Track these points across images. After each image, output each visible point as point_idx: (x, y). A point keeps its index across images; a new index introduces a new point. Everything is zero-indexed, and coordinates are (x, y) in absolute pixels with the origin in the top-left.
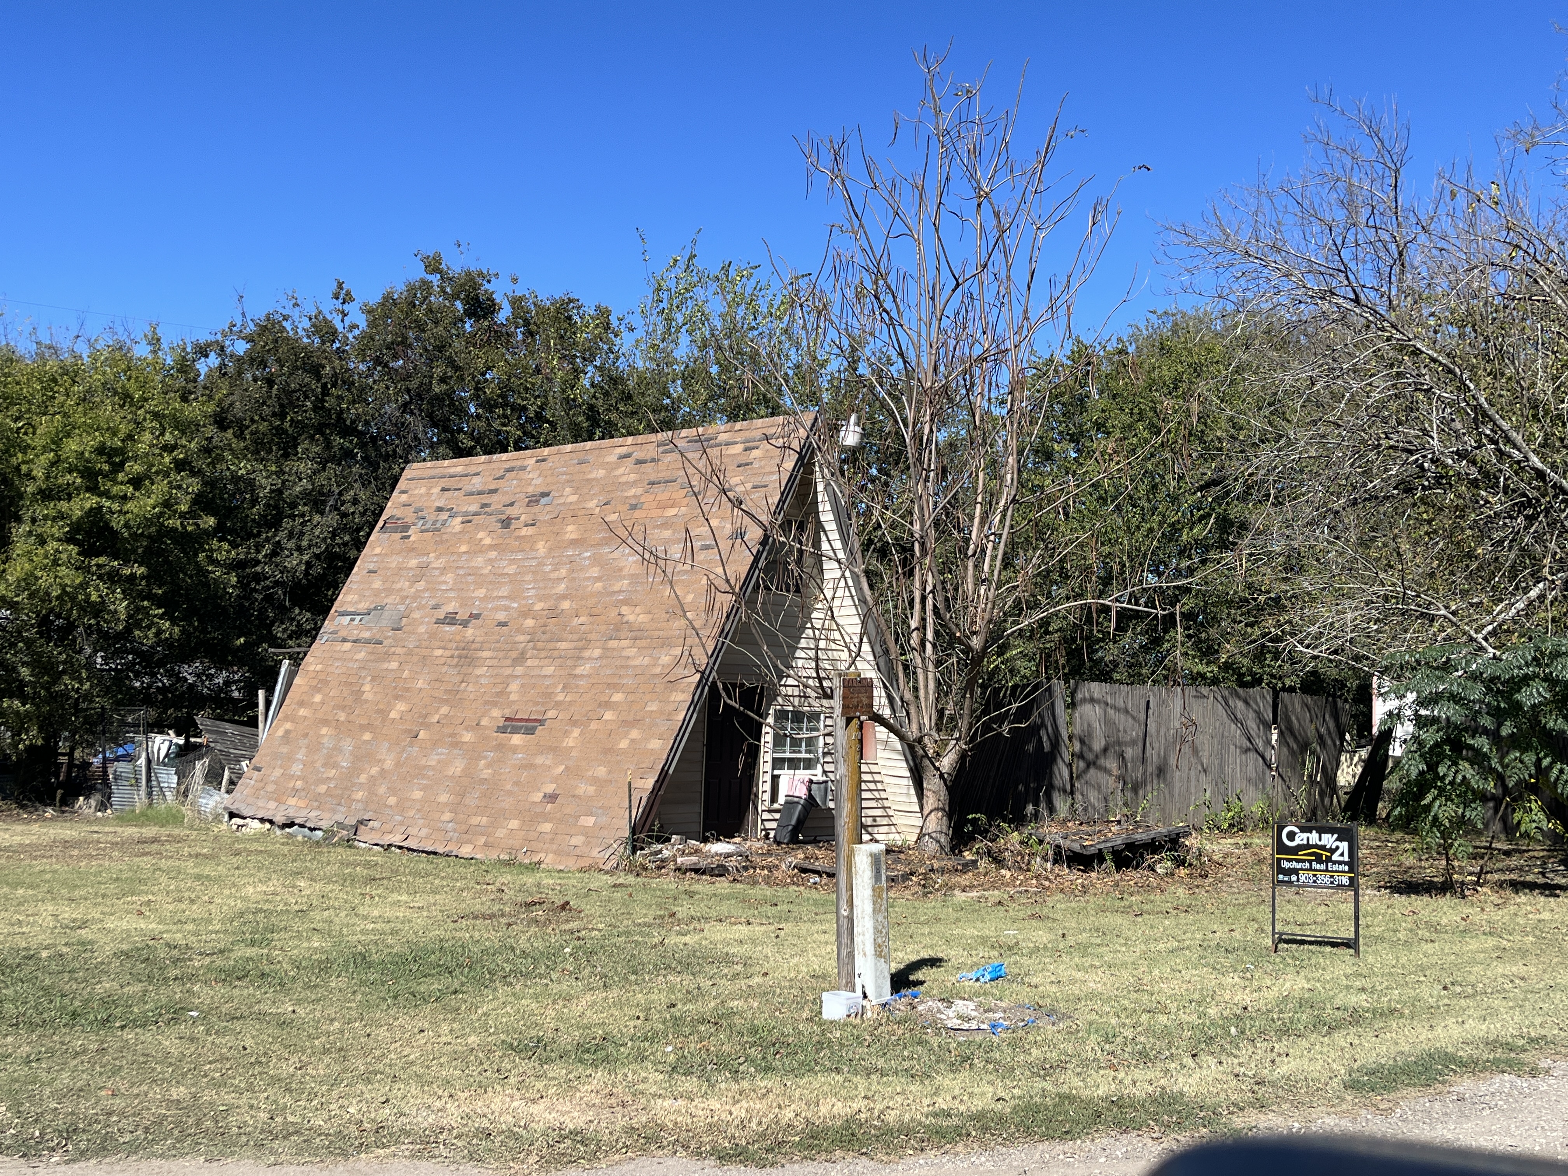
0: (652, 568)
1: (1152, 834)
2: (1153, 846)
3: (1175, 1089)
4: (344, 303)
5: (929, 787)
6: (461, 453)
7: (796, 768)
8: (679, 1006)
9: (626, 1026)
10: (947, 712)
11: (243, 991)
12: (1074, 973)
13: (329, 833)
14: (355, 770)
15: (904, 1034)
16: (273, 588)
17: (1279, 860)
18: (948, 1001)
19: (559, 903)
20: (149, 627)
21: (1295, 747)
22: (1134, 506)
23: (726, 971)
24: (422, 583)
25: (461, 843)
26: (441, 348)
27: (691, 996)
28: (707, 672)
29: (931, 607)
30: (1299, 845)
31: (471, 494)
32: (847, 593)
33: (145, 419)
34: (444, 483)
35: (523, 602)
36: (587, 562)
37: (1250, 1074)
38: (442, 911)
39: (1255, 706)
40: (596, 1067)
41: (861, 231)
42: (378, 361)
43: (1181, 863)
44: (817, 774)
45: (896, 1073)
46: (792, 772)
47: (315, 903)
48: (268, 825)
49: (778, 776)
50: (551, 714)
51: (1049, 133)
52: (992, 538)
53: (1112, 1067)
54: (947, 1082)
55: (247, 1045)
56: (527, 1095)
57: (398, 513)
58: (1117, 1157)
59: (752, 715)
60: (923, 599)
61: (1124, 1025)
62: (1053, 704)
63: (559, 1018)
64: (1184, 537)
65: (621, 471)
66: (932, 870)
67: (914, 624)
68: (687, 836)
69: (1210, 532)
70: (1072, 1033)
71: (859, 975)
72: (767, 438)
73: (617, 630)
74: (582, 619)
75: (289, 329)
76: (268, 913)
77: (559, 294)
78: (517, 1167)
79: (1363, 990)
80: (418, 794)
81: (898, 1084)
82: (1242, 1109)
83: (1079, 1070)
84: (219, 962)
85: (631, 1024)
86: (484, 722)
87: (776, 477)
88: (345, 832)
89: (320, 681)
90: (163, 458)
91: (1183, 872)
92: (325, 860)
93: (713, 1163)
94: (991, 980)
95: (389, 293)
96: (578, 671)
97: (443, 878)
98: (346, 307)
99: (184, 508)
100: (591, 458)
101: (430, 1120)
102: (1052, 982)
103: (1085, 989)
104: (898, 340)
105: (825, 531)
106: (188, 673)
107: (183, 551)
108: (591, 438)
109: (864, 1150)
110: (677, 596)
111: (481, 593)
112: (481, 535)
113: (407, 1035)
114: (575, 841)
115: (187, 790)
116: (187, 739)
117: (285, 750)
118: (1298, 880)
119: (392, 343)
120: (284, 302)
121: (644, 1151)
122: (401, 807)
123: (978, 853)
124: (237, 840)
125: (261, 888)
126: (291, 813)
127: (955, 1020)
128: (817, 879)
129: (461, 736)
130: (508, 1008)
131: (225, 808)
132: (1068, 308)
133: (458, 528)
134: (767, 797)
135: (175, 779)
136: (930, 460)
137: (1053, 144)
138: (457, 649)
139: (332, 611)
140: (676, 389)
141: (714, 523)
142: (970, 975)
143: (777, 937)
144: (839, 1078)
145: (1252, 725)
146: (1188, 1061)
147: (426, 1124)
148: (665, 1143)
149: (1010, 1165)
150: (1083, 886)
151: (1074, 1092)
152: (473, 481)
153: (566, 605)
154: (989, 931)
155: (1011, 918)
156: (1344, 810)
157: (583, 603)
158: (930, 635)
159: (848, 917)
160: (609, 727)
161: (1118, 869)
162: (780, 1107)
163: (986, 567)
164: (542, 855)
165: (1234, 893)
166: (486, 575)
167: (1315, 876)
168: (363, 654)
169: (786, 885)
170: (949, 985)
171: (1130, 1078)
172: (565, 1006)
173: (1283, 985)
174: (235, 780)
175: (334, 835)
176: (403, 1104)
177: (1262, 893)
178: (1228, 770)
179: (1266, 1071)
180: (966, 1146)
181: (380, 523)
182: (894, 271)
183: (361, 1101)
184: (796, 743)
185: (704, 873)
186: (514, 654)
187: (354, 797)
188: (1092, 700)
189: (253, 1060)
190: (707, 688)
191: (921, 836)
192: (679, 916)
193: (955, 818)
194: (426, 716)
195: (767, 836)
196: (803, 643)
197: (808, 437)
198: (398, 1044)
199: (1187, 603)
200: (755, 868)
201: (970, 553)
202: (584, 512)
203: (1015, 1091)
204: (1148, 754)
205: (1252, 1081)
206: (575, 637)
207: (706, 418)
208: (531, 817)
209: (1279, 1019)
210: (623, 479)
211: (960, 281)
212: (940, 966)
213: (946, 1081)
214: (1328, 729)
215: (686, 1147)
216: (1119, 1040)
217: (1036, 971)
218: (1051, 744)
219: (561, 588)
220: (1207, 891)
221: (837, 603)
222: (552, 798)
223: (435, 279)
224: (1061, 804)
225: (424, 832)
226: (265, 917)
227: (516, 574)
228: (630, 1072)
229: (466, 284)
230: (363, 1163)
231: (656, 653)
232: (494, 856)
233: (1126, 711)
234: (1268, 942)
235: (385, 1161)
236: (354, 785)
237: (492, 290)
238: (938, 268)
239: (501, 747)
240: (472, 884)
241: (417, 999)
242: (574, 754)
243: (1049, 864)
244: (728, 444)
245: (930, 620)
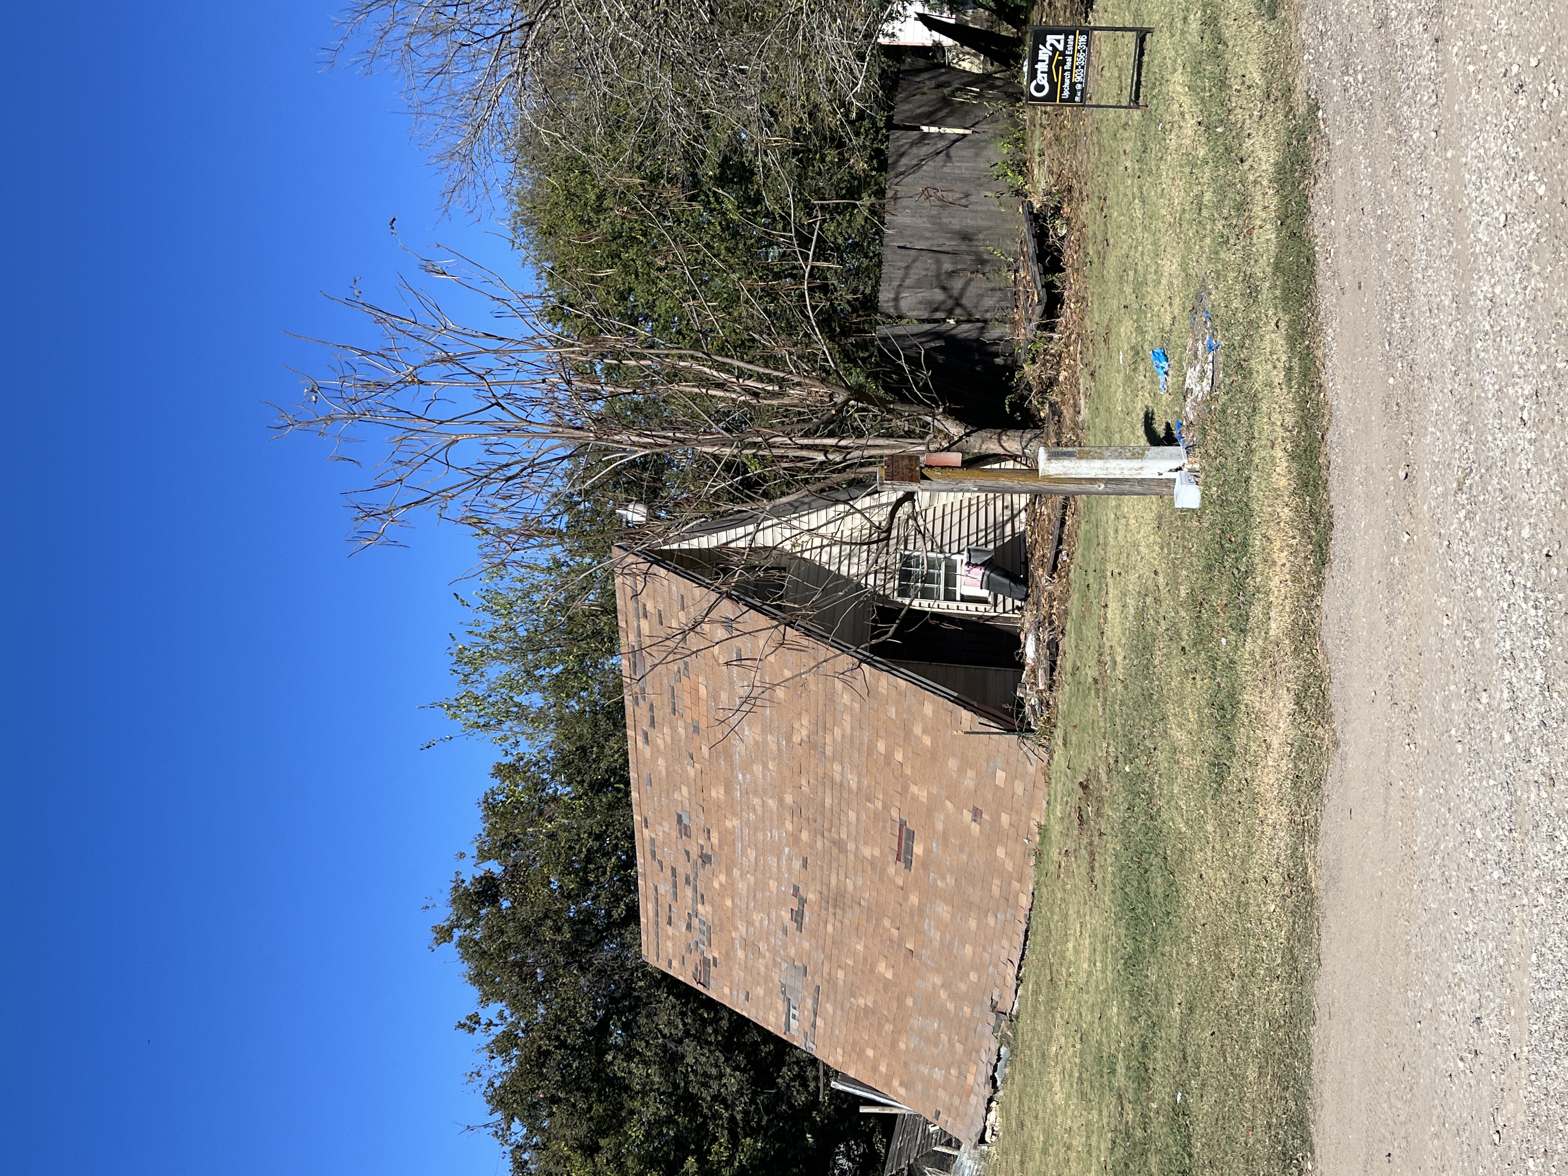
0: (758, 702)
1: (1029, 237)
2: (1041, 236)
3: (1272, 170)
4: (480, 1024)
5: (977, 447)
6: (633, 915)
8: (1183, 644)
9: (1201, 688)
10: (907, 427)
11: (1159, 1060)
12: (1162, 287)
13: (1004, 1040)
14: (942, 1014)
15: (1216, 429)
16: (757, 1104)
17: (1061, 100)
18: (1186, 394)
19: (1081, 792)
21: (946, 111)
23: (1151, 611)
24: (761, 945)
25: (1017, 906)
26: (527, 930)
27: (1175, 636)
28: (861, 657)
29: (805, 439)
30: (1048, 82)
31: (675, 894)
34: (663, 921)
35: (784, 841)
36: (748, 777)
37: (1259, 106)
38: (1085, 903)
39: (907, 147)
40: (1238, 702)
42: (537, 992)
43: (1057, 210)
45: (1251, 426)
47: (1074, 1028)
48: (993, 1104)
49: (962, 596)
50: (895, 814)
52: (741, 380)
53: (1250, 233)
55: (1210, 1033)
56: (1263, 755)
57: (690, 970)
58: (1331, 211)
59: (902, 616)
60: (797, 447)
61: (1212, 231)
62: (896, 337)
65: (660, 742)
66: (1057, 443)
67: (821, 457)
68: (1017, 683)
70: (1218, 276)
71: (1160, 474)
72: (636, 595)
73: (814, 747)
74: (804, 782)
75: (501, 1081)
76: (1083, 1069)
77: (479, 813)
78: (1326, 744)
79: (1185, 19)
80: (968, 950)
81: (1262, 421)
82: (1291, 108)
83: (1252, 262)
84: (1130, 1095)
85: (1199, 683)
86: (900, 882)
87: (673, 586)
88: (1003, 1024)
89: (853, 1049)
91: (1066, 209)
92: (1030, 1035)
93: (1328, 570)
94: (1167, 360)
95: (471, 979)
96: (854, 786)
97: (1052, 913)
98: (484, 1021)
100: (645, 773)
101: (1283, 834)
102: (1171, 304)
103: (1177, 273)
105: (727, 543)
109: (1320, 438)
110: (787, 679)
111: (773, 885)
112: (716, 885)
113: (1205, 889)
114: (1019, 790)
117: (919, 1086)
118: (1081, 83)
119: (520, 977)
120: (475, 1086)
121: (1316, 634)
122: (980, 968)
123: (1043, 403)
124: (1007, 1133)
125: (1057, 1087)
126: (982, 1079)
127: (1204, 384)
128: (1064, 553)
129: (914, 906)
130: (1182, 803)
131: (975, 1148)
132: (526, 297)
133: (708, 908)
134: (981, 607)
136: (664, 437)
138: (827, 909)
139: (785, 1037)
142: (1162, 380)
143: (1119, 574)
144: (1254, 476)
145: (924, 150)
146: (1246, 165)
147: (1287, 837)
148: (1309, 617)
149: (1335, 306)
150: (1078, 302)
151: (1272, 261)
152: (663, 892)
153: (789, 799)
154: (1119, 378)
155: (1107, 361)
156: (1009, 66)
157: (787, 781)
158: (832, 442)
159: (1106, 484)
160: (910, 755)
161: (1062, 269)
163: (770, 387)
164: (1032, 823)
165: (1088, 158)
166: (756, 879)
167: (1077, 67)
168: (828, 1005)
169: (1068, 582)
170: (1170, 398)
171: (1260, 214)
172: (1181, 752)
173: (1179, 93)
174: (947, 1138)
175: (1004, 1036)
176: (1268, 864)
177: (1089, 131)
178: (967, 174)
179: (1258, 92)
180: (1318, 348)
181: (700, 988)
184: (931, 579)
185: (1054, 662)
186: (835, 851)
187: (968, 1016)
188: (896, 299)
189: (1224, 1021)
190: (874, 657)
192: (1096, 674)
193: (1008, 424)
194: (891, 941)
196: (834, 568)
197: (637, 555)
198: (1213, 894)
200: (1051, 614)
202: (698, 780)
203: (1270, 314)
204: (949, 249)
205: (1266, 103)
206: (820, 789)
208: (995, 835)
209: (1210, 90)
210: (668, 739)
211: (494, 401)
212: (1153, 413)
213: (1259, 379)
214: (930, 79)
215: (1313, 599)
216: (1226, 232)
217: (1160, 322)
218: (937, 339)
219: (772, 803)
220: (1086, 184)
222: (977, 814)
223: (457, 933)
224: (996, 331)
225: (1006, 943)
226: (1087, 1070)
227: (757, 849)
228: (1244, 670)
229: (465, 904)
230: (1320, 882)
231: (840, 708)
232: (1031, 872)
233: (907, 268)
234: (1137, 114)
235: (1318, 864)
236: (957, 1015)
237: (471, 879)
238: (482, 423)
239: (925, 865)
240: (1060, 883)
241: (1172, 894)
242: (935, 791)
243: (1056, 336)
244: (639, 635)
245: (818, 441)
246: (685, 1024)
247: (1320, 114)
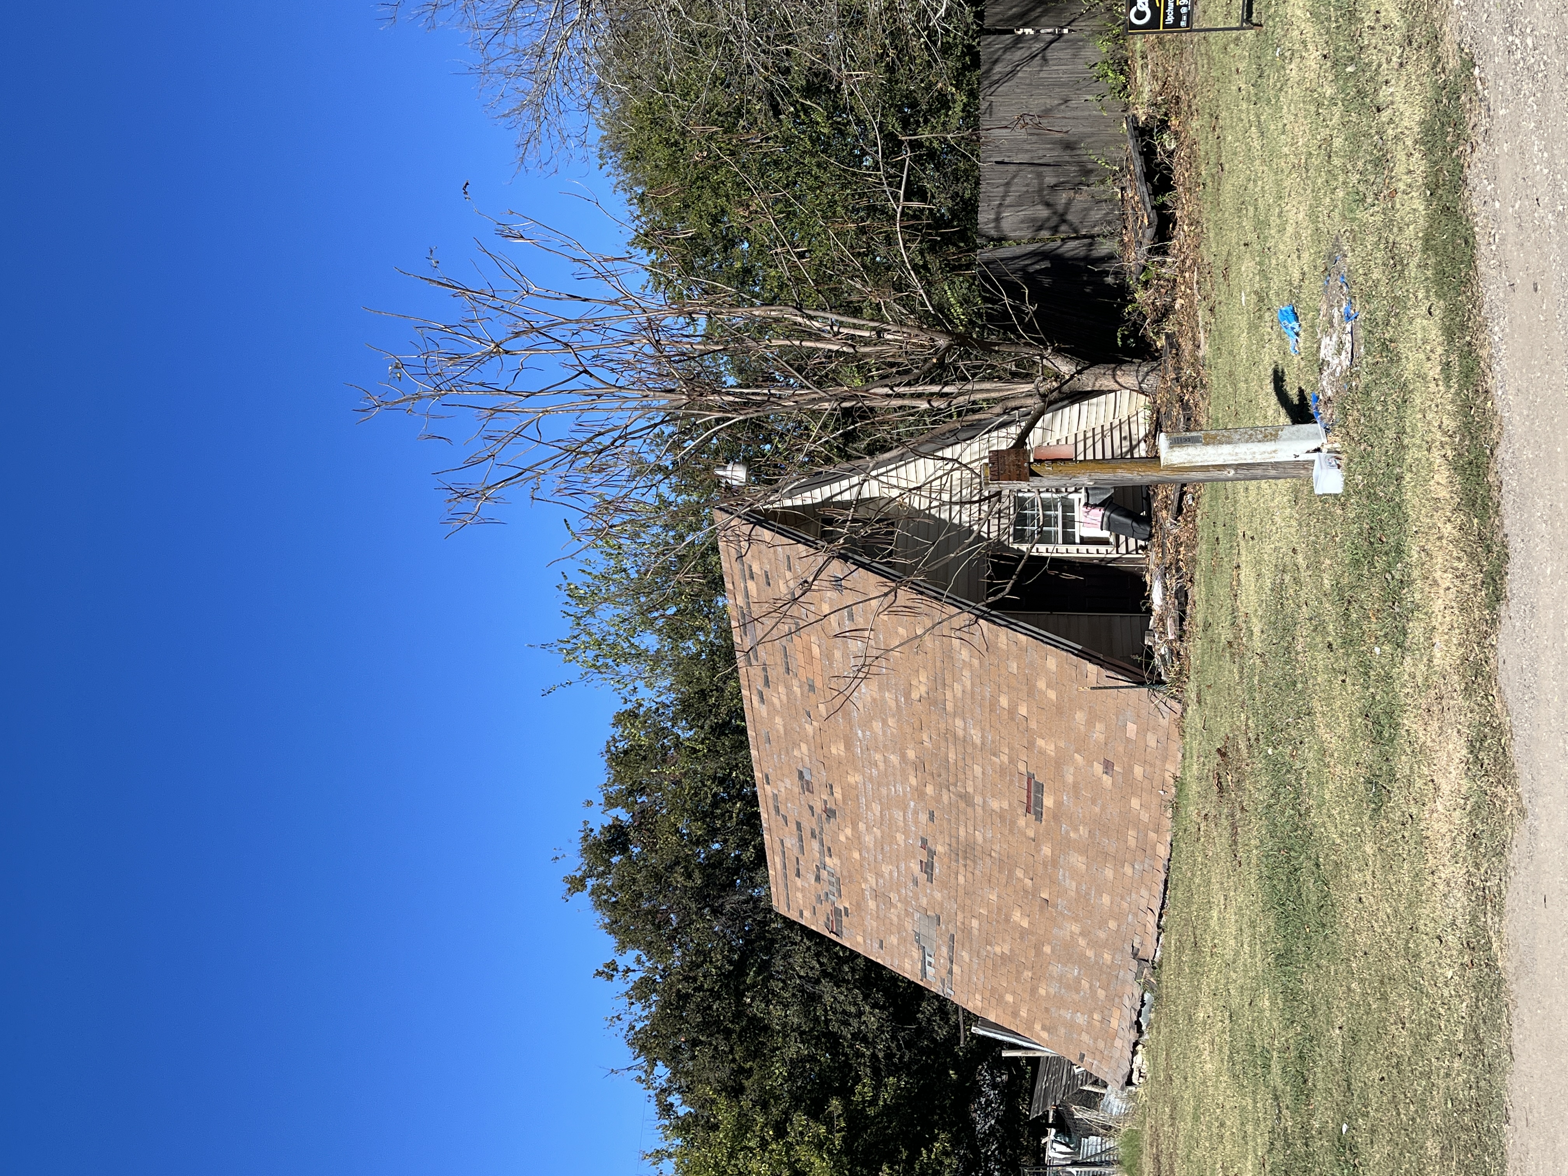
0: (874, 670)
1: (1135, 155)
2: (1148, 153)
3: (1417, 129)
4: (617, 971)
5: (1090, 384)
6: (761, 858)
7: (1072, 520)
8: (1330, 639)
9: (1353, 694)
10: (1014, 368)
11: (1319, 1076)
12: (1288, 235)
13: (1147, 986)
14: (1082, 961)
15: (1358, 410)
16: (898, 1041)
17: (1165, 26)
18: (1322, 365)
19: (1219, 758)
20: (941, 1163)
21: (1039, 10)
22: (795, 183)
23: (1291, 591)
24: (892, 895)
25: (1155, 856)
26: (658, 877)
27: (1319, 628)
28: (978, 612)
29: (907, 389)
30: (1150, 7)
31: (802, 847)
32: (894, 473)
33: (736, 1165)
34: (791, 873)
35: (909, 796)
36: (868, 733)
37: (1399, 51)
38: (1229, 877)
39: (1000, 53)
40: (1398, 724)
41: (536, 469)
42: (672, 938)
43: (1164, 125)
44: (1078, 498)
45: (1401, 418)
46: (1077, 524)
47: (1221, 1003)
48: (1139, 1047)
49: (1082, 538)
50: (1022, 768)
51: (435, 285)
52: (835, 329)
53: (1392, 195)
54: (1410, 366)
55: (1378, 1076)
56: (1430, 796)
57: (822, 920)
58: (1495, 190)
59: (1020, 567)
60: (899, 396)
61: (1345, 183)
62: (1002, 260)
63: (1345, 762)
64: (826, 131)
65: (776, 701)
66: (1177, 379)
67: (924, 405)
68: (1145, 629)
69: (819, 104)
70: (1354, 237)
71: (1296, 456)
72: (740, 557)
73: (935, 703)
74: (925, 737)
75: (642, 1025)
76: (1233, 1050)
77: (602, 762)
78: (1510, 809)
80: (1106, 899)
81: (1413, 417)
82: (1439, 60)
83: (1395, 230)
84: (1288, 1100)
85: (1350, 688)
86: (1031, 834)
87: (779, 549)
88: (1145, 971)
89: (992, 995)
90: (773, 1150)
91: (1174, 122)
92: (1175, 991)
93: (1504, 607)
94: (1297, 319)
95: (605, 928)
96: (978, 741)
97: (1193, 875)
98: (621, 968)
99: (823, 1130)
100: (763, 731)
101: (1460, 895)
102: (1299, 257)
103: (1305, 224)
104: (642, 430)
105: (832, 497)
106: (983, 1125)
107: (865, 1129)
108: (743, 731)
109: (1488, 452)
110: (901, 645)
111: (900, 837)
112: (842, 838)
113: (1365, 915)
114: (1152, 742)
115: (1104, 1127)
116: (1051, 1126)
117: (1062, 1031)
118: (1186, 6)
119: (653, 924)
120: (616, 1029)
121: (1490, 678)
122: (1119, 917)
123: (1158, 333)
124: (1155, 1078)
125: (1206, 1055)
126: (1126, 1024)
127: (1343, 357)
128: (1189, 496)
129: (1047, 857)
130: (1334, 812)
131: (1122, 1089)
132: (605, 260)
133: (836, 860)
134: (1103, 549)
135: (1093, 1139)
136: (759, 394)
137: (444, 281)
138: (957, 861)
139: (921, 983)
140: (692, 646)
141: (826, 609)
142: (1292, 341)
143: (1252, 538)
144: (1408, 477)
145: (1018, 55)
146: (1385, 116)
147: (1464, 899)
148: (1482, 656)
149: (1503, 301)
150: (1192, 224)
151: (1420, 235)
152: (789, 846)
153: (911, 754)
154: (1243, 322)
155: (1227, 299)
157: (909, 736)
158: (936, 389)
159: (1236, 470)
160: (1035, 709)
161: (1172, 188)
162: (1440, 538)
163: (866, 334)
164: (1167, 775)
165: (1196, 69)
166: (883, 832)
168: (964, 953)
169: (1195, 528)
170: (1303, 363)
171: (1404, 177)
172: (1331, 755)
173: (1299, 18)
174: (1093, 1079)
175: (1148, 982)
176: (1442, 922)
178: (1065, 78)
179: (1396, 34)
180: (1482, 346)
181: (833, 937)
182: (574, 435)
183: (1439, 964)
184: (1048, 521)
185: (1184, 612)
186: (962, 805)
187: (1109, 963)
188: (998, 220)
189: (1395, 1071)
190: (993, 612)
191: (1142, 391)
192: (1231, 637)
193: (1120, 356)
194: (1026, 891)
195: (1144, 548)
196: (945, 516)
197: (739, 517)
198: (1375, 925)
199: (894, 124)
200: (1178, 561)
201: (851, 350)
202: (817, 738)
203: (1420, 296)
204: (1051, 161)
205: (1408, 49)
206: (943, 744)
207: (721, 616)
208: (1128, 786)
209: (1337, 22)
210: (784, 698)
211: (581, 369)
212: (1283, 372)
213: (1409, 369)
215: (1486, 636)
216: (1362, 188)
217: (1287, 274)
218: (1042, 260)
219: (894, 759)
220: (1195, 97)
221: (903, 484)
222: (1108, 766)
223: (590, 882)
224: (1105, 247)
225: (1144, 892)
226: (1238, 1052)
227: (881, 804)
228: (1404, 691)
229: (595, 854)
230: (1508, 964)
231: (959, 664)
232: (1168, 823)
233: (1008, 184)
234: (1250, 34)
235: (1505, 941)
236: (1097, 962)
237: (600, 828)
238: (570, 392)
239: (1056, 817)
240: (1199, 846)
241: (1325, 904)
242: (1062, 744)
243: (1169, 260)
244: (747, 596)
245: (920, 389)
246: (821, 964)
247: (1476, 72)
